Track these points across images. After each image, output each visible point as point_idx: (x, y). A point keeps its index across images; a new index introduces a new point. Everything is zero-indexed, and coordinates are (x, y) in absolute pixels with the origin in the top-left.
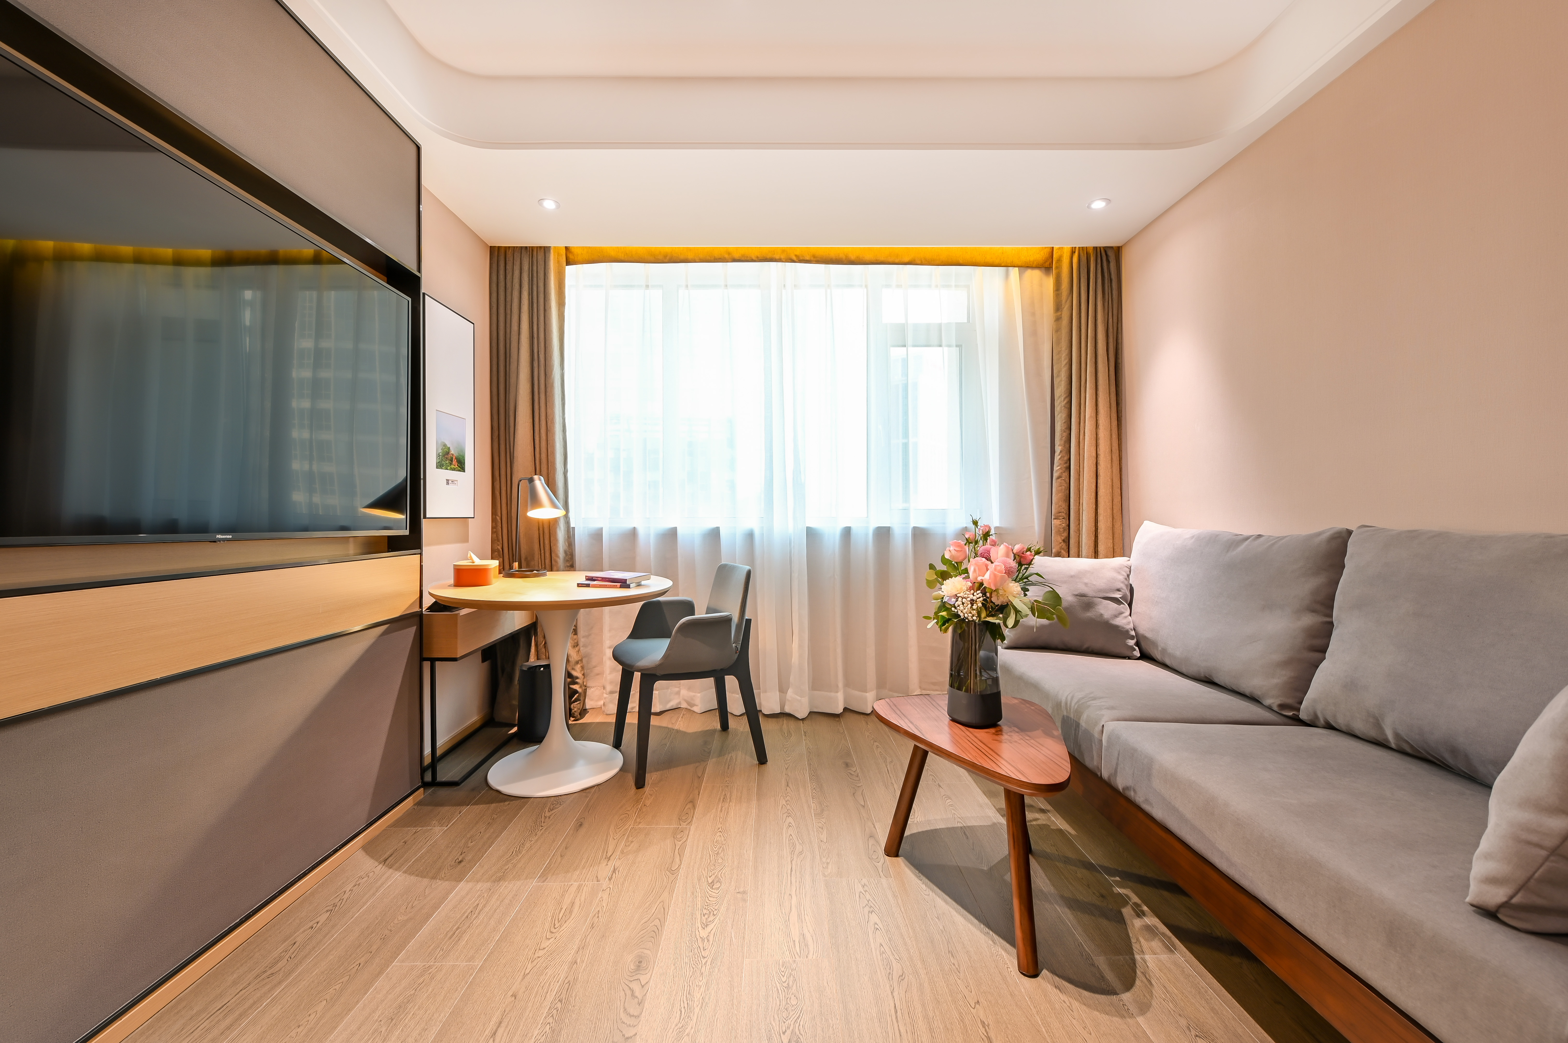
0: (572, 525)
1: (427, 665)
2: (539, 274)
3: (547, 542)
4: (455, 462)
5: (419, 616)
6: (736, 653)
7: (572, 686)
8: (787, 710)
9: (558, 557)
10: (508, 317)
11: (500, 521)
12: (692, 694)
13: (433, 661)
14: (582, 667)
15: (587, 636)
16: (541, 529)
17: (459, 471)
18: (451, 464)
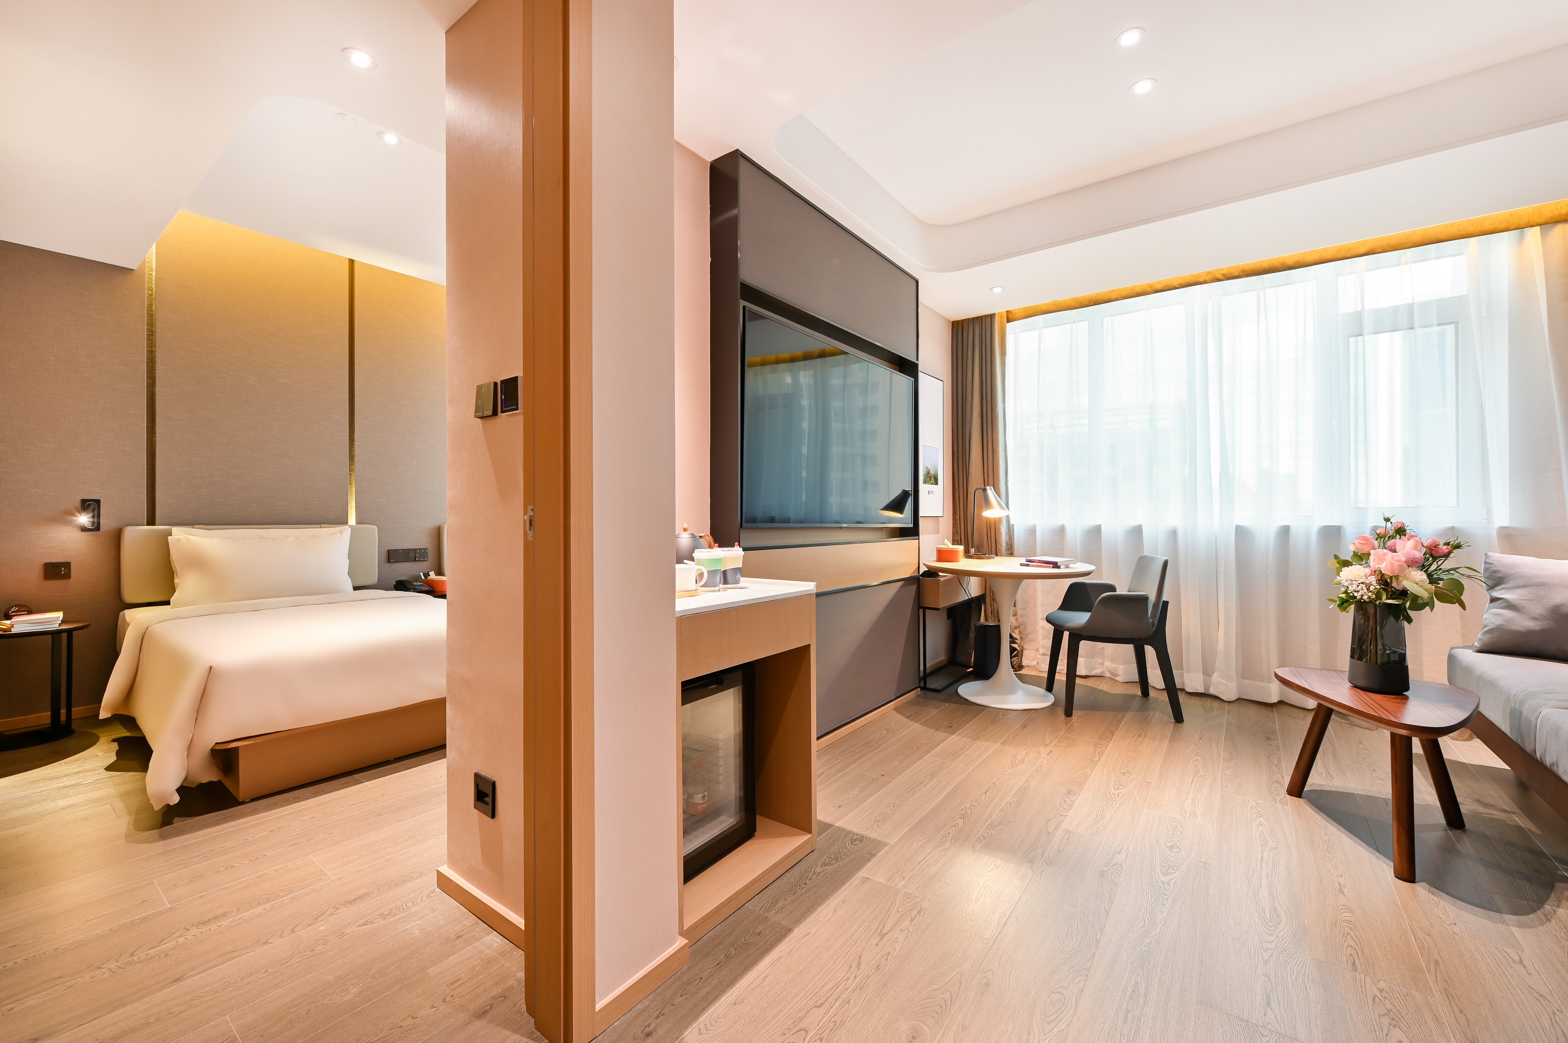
0: (1012, 523)
1: (921, 610)
2: (987, 335)
3: (993, 535)
4: (932, 479)
5: (919, 579)
6: (1153, 627)
7: (1012, 645)
8: (1212, 691)
9: (1002, 546)
10: (965, 370)
11: (959, 519)
12: (1115, 665)
13: (925, 609)
14: (1020, 632)
15: (1024, 609)
16: (988, 525)
17: (935, 484)
18: (930, 480)
